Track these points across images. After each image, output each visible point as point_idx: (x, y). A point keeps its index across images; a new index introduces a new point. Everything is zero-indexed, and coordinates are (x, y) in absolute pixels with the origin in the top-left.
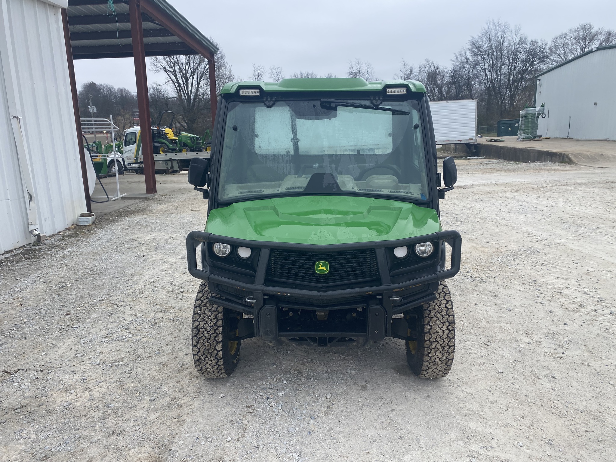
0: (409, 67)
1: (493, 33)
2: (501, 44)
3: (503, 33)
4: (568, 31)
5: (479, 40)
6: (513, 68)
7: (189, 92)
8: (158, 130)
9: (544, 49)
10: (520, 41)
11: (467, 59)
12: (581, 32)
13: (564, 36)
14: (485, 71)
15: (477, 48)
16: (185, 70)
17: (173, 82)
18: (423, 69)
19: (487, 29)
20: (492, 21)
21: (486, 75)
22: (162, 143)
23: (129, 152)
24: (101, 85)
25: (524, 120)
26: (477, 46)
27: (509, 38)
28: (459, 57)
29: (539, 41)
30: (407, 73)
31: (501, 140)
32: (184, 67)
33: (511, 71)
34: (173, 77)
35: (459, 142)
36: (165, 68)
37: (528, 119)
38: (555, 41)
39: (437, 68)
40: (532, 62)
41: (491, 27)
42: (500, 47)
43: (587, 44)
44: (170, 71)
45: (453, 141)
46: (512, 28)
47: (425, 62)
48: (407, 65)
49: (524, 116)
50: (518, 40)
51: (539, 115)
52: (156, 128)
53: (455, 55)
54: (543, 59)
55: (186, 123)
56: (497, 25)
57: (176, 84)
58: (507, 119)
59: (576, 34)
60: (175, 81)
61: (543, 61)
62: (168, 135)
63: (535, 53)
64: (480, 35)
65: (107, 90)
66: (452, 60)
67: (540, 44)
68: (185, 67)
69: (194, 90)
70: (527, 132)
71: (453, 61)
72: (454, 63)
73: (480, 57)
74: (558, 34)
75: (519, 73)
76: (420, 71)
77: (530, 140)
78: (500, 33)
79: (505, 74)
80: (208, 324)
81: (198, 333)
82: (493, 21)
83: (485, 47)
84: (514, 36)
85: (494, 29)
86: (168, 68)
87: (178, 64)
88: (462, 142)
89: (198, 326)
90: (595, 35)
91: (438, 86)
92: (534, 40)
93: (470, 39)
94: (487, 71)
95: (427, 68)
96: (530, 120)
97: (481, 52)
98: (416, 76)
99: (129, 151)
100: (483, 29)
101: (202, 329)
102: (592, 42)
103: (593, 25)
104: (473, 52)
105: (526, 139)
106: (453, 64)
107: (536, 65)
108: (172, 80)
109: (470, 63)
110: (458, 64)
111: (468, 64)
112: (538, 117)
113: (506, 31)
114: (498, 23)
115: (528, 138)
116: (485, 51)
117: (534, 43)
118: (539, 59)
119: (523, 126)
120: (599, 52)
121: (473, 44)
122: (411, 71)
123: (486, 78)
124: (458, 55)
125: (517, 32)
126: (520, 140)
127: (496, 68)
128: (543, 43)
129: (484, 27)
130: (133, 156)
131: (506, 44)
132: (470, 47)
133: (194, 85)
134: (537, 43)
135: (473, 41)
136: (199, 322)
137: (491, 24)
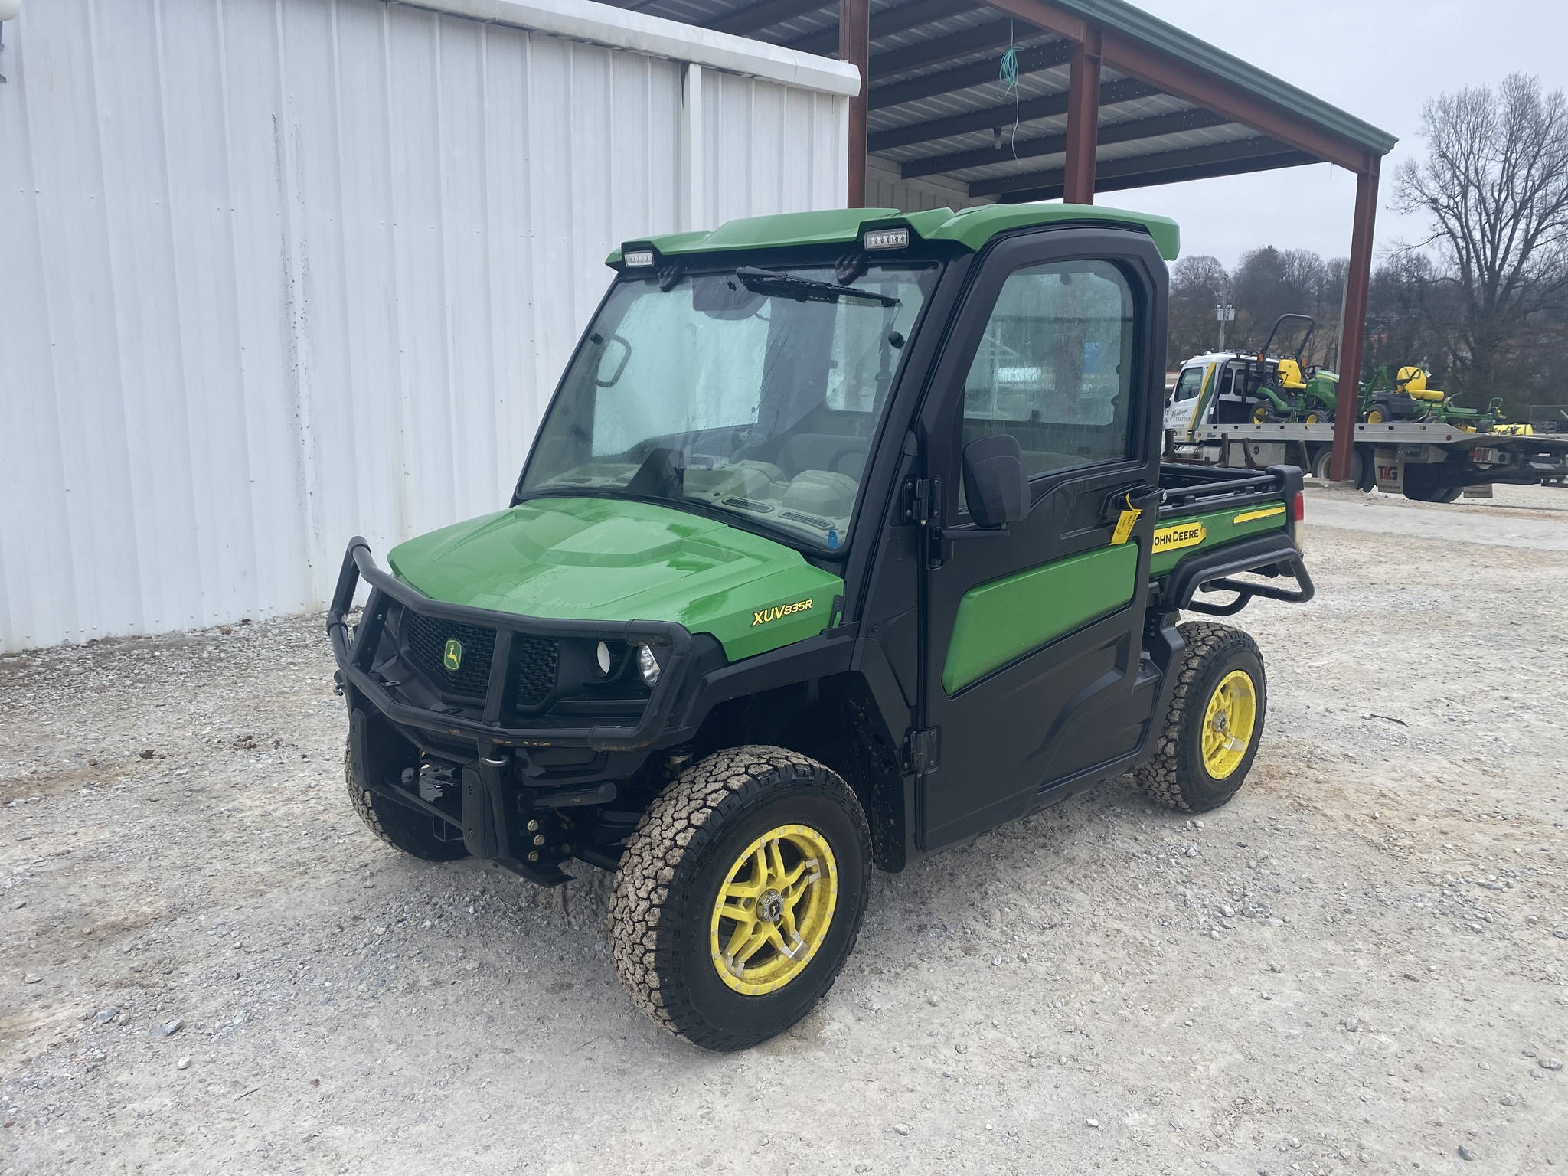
7: (1498, 263)
8: (1261, 364)
16: (1497, 201)
17: (1454, 237)
22: (1263, 397)
23: (1181, 416)
24: (1288, 254)
32: (1496, 194)
34: (1453, 223)
36: (1435, 201)
44: (1448, 207)
52: (1255, 358)
55: (1472, 350)
57: (1459, 240)
60: (1460, 234)
62: (1284, 376)
65: (1301, 264)
68: (1500, 192)
69: (1514, 257)
86: (1443, 200)
87: (1478, 187)
99: (1181, 413)
108: (1450, 231)
130: (1188, 425)
133: (1514, 244)
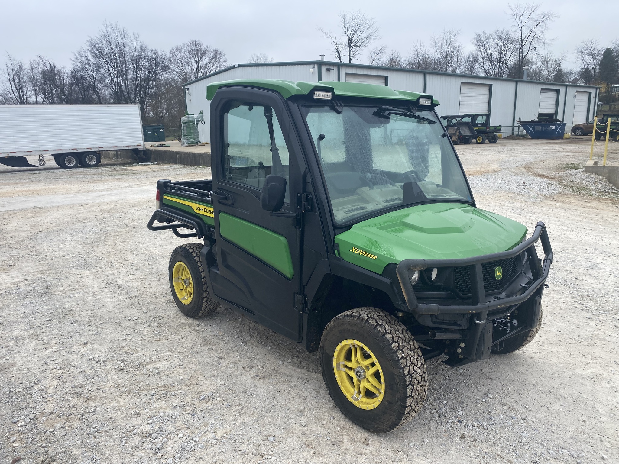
0: (18, 62)
1: (112, 36)
2: (123, 48)
3: (123, 38)
4: (182, 45)
5: (99, 42)
6: (138, 75)
9: (164, 59)
10: (141, 48)
11: (89, 61)
12: (194, 48)
13: (179, 49)
14: (110, 75)
15: (98, 50)
18: (36, 66)
19: (105, 31)
20: (109, 24)
21: (112, 78)
25: (186, 126)
26: (97, 48)
27: (130, 44)
28: (79, 57)
29: (158, 50)
30: (16, 69)
31: (166, 145)
33: (137, 78)
35: (127, 148)
37: (190, 125)
38: (172, 52)
39: (55, 66)
40: (156, 70)
41: (110, 30)
42: (122, 52)
43: (199, 59)
45: (121, 147)
46: (131, 34)
47: (37, 59)
48: (14, 60)
49: (186, 123)
50: (138, 47)
51: (198, 121)
53: (74, 55)
54: (165, 68)
56: (115, 29)
58: (151, 125)
59: (189, 48)
61: (165, 71)
63: (157, 62)
64: (99, 37)
66: (71, 60)
67: (160, 54)
70: (190, 138)
71: (73, 61)
72: (74, 62)
73: (102, 60)
74: (174, 47)
75: (145, 79)
76: (32, 67)
77: (195, 145)
78: (120, 38)
79: (131, 79)
80: (416, 366)
81: (412, 379)
82: (111, 24)
83: (106, 49)
84: (134, 43)
85: (113, 33)
88: (130, 148)
89: (409, 372)
90: (205, 52)
91: (58, 86)
92: (154, 49)
93: (88, 40)
94: (112, 75)
95: (41, 66)
96: (191, 126)
97: (102, 54)
98: (28, 73)
100: (101, 31)
101: (413, 373)
102: (204, 57)
103: (202, 42)
104: (94, 53)
105: (191, 145)
106: (73, 64)
107: (160, 73)
109: (92, 64)
110: (79, 64)
111: (90, 65)
112: (197, 124)
113: (126, 36)
114: (116, 28)
115: (192, 143)
116: (107, 54)
117: (154, 52)
118: (162, 67)
119: (185, 132)
120: (240, 68)
121: (93, 45)
122: (21, 68)
123: (113, 82)
124: (77, 55)
125: (136, 39)
126: (185, 145)
127: (121, 73)
128: (163, 53)
129: (102, 29)
131: (127, 49)
132: (89, 48)
134: (157, 53)
135: (91, 42)
136: (409, 367)
137: (109, 27)
